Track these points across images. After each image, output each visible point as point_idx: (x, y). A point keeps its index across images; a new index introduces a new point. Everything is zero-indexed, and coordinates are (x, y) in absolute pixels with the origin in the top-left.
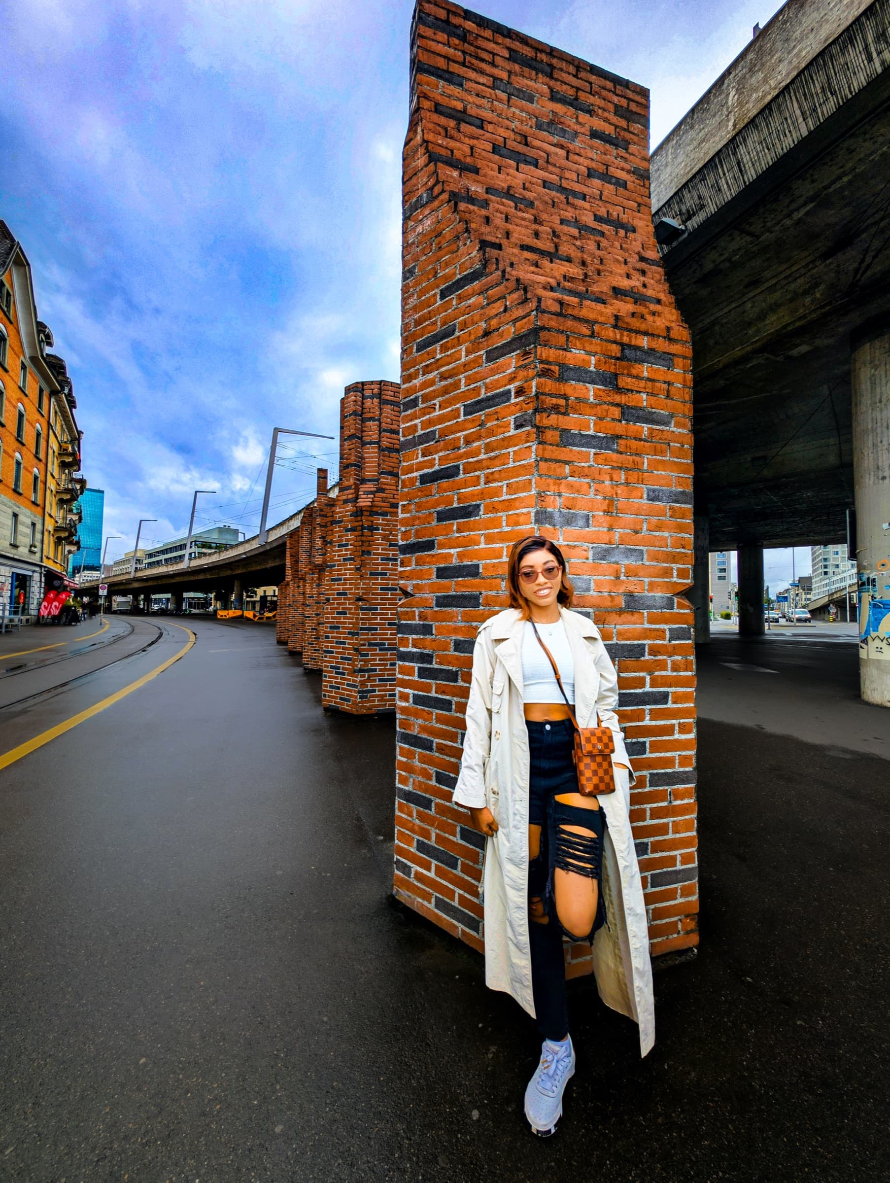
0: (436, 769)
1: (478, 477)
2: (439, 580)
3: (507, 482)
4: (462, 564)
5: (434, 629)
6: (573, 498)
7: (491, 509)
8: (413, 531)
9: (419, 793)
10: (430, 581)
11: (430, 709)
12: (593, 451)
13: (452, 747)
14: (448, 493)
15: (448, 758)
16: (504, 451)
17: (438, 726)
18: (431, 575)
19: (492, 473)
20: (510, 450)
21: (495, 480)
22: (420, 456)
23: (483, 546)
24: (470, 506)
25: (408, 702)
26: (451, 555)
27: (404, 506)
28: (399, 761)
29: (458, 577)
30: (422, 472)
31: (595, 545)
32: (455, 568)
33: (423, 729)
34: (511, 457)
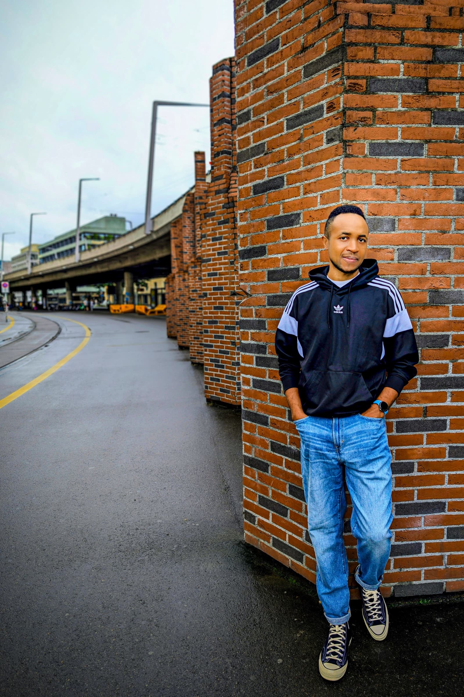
0: (270, 440)
1: (298, 188)
2: (270, 282)
3: (321, 193)
4: (286, 268)
5: (267, 324)
6: (379, 204)
7: (308, 218)
8: (249, 238)
9: (259, 459)
10: (263, 283)
11: (265, 392)
12: (400, 158)
13: (282, 421)
14: (275, 203)
15: (279, 431)
16: (318, 164)
17: (272, 405)
18: (263, 278)
19: (309, 184)
20: (323, 163)
21: (311, 191)
22: (253, 168)
23: (302, 251)
24: (292, 215)
25: (249, 386)
26: (278, 260)
27: (241, 214)
28: (244, 434)
29: (283, 279)
30: (255, 183)
31: (400, 247)
32: (281, 271)
33: (261, 407)
34: (324, 169)
